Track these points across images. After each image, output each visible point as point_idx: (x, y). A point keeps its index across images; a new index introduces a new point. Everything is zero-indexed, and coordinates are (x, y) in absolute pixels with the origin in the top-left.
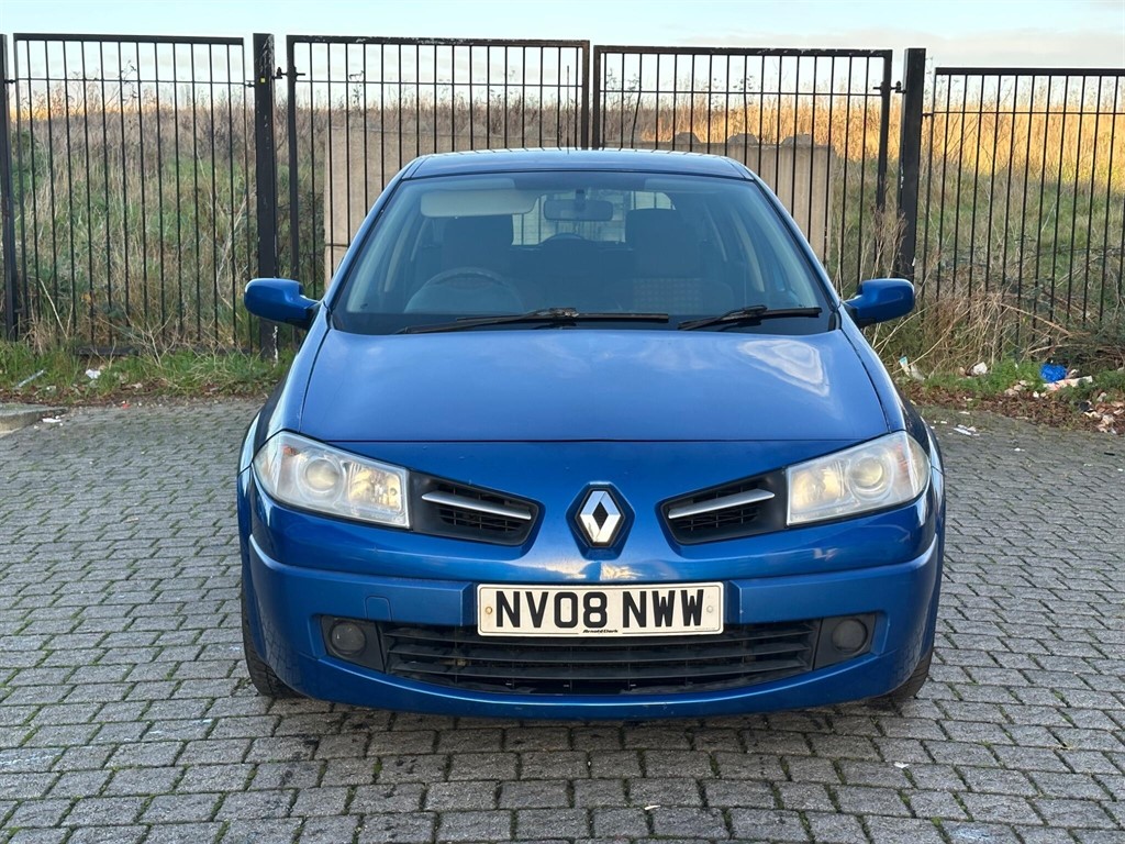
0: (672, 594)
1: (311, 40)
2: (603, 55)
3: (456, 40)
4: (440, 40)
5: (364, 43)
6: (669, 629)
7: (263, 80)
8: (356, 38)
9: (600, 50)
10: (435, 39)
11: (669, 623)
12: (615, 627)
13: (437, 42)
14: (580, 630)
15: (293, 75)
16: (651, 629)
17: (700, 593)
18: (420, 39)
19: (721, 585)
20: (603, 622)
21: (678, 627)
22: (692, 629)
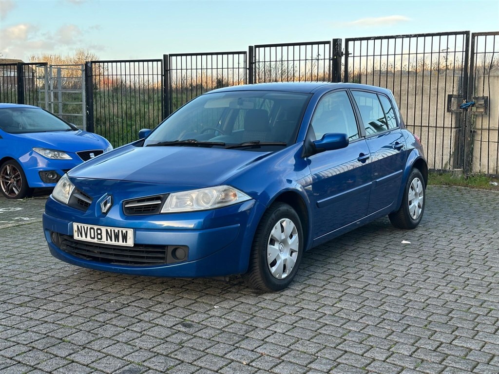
0: (119, 231)
1: (354, 40)
2: (476, 37)
3: (411, 35)
4: (404, 35)
5: (374, 39)
6: (118, 243)
7: (335, 57)
8: (371, 37)
9: (474, 35)
10: (402, 36)
11: (118, 241)
12: (105, 241)
13: (403, 37)
14: (95, 241)
15: (347, 54)
16: (113, 243)
17: (127, 232)
18: (396, 36)
19: (132, 230)
20: (101, 239)
21: (121, 243)
22: (124, 244)
